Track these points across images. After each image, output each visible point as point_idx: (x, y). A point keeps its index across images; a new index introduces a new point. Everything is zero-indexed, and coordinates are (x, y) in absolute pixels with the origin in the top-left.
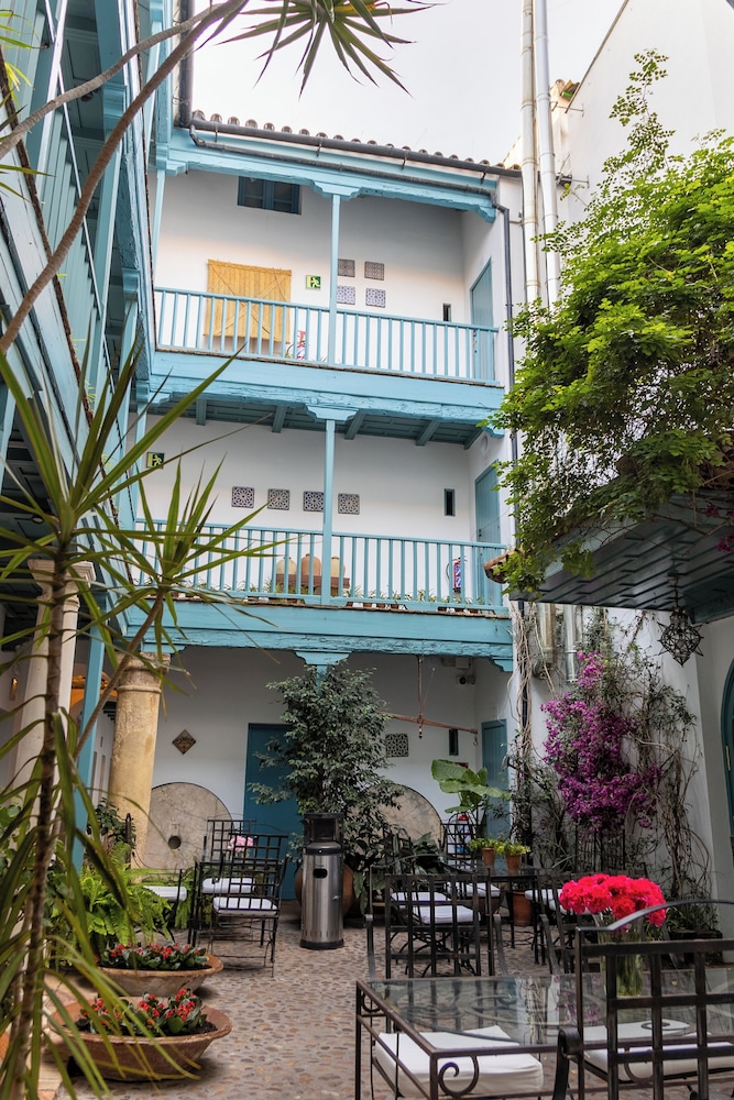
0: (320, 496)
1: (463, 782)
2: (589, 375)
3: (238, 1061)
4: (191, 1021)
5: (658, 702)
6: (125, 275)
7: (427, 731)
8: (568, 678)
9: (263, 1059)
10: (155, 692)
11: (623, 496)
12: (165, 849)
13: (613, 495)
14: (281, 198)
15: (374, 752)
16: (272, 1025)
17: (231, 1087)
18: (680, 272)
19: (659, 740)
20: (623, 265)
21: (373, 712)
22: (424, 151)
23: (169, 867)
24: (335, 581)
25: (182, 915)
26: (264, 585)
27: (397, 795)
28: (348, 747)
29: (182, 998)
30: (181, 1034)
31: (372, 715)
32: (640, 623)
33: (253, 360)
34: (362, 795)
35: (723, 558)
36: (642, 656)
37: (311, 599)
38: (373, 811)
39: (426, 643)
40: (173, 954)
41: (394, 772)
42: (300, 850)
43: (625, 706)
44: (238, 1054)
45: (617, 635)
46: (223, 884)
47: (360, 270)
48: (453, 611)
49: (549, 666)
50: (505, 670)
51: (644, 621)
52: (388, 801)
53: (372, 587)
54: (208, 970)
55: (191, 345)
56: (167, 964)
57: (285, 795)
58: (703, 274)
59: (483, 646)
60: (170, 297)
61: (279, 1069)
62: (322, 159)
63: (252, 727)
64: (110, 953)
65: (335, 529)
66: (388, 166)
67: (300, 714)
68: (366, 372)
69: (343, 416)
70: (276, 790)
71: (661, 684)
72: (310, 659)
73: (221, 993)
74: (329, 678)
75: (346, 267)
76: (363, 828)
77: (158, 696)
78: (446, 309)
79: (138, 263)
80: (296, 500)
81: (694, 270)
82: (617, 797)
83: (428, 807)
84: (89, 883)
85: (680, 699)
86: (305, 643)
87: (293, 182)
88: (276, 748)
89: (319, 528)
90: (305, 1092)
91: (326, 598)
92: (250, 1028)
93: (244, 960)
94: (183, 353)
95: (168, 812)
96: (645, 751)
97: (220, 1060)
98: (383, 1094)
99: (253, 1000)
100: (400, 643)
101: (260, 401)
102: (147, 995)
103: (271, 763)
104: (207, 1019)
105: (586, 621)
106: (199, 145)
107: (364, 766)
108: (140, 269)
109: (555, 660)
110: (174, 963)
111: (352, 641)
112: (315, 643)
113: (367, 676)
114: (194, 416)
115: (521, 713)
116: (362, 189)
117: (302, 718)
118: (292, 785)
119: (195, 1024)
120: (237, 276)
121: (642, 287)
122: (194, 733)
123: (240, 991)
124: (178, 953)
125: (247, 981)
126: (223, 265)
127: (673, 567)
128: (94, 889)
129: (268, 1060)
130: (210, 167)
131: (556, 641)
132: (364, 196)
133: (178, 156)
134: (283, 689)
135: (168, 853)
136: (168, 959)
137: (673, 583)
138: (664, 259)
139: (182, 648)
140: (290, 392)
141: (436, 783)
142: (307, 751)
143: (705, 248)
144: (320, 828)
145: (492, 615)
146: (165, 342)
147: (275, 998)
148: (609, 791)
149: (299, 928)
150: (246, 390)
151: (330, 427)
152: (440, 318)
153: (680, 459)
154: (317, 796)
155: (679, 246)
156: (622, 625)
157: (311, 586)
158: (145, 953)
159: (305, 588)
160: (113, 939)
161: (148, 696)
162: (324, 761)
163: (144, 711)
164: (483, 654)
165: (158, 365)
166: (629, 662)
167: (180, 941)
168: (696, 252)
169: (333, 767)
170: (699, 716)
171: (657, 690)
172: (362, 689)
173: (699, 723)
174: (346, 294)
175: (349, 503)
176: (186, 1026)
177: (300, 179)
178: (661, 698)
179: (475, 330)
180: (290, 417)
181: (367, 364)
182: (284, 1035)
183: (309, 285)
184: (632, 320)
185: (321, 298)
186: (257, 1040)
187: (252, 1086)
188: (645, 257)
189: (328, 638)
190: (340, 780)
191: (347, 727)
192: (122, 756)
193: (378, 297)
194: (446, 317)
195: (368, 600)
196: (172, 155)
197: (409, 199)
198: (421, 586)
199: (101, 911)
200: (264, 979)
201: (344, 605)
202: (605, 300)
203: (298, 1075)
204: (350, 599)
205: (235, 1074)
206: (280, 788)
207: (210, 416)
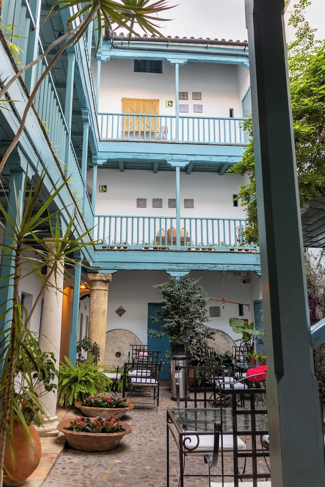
0: (175, 200)
1: (243, 328)
3: (136, 445)
4: (114, 427)
6: (82, 111)
7: (227, 305)
9: (146, 444)
10: (106, 290)
12: (114, 357)
14: (154, 67)
15: (202, 315)
16: (153, 431)
17: (131, 455)
18: (312, 98)
21: (201, 297)
22: (216, 39)
23: (116, 365)
24: (182, 239)
25: (121, 385)
26: (151, 242)
27: (213, 334)
28: (190, 313)
29: (112, 418)
30: (110, 432)
31: (200, 299)
32: (322, 254)
33: (142, 142)
34: (197, 334)
36: (322, 270)
37: (172, 247)
38: (202, 341)
39: (225, 265)
40: (112, 401)
41: (212, 324)
42: (169, 358)
43: (316, 293)
44: (136, 442)
45: (312, 259)
46: (134, 373)
47: (190, 96)
48: (237, 250)
52: (208, 336)
53: (199, 241)
54: (127, 408)
55: (115, 137)
56: (110, 405)
57: (163, 334)
59: (251, 266)
60: (105, 117)
61: (152, 448)
62: (170, 48)
63: (150, 304)
64: (87, 400)
65: (181, 216)
66: (200, 48)
67: (168, 299)
68: (193, 144)
69: (183, 164)
70: (159, 332)
72: (172, 274)
73: (134, 418)
74: (181, 282)
75: (183, 95)
76: (198, 348)
77: (107, 292)
78: (231, 111)
79: (88, 105)
80: (165, 203)
81: (319, 97)
83: (230, 339)
84: (77, 371)
86: (170, 267)
87: (157, 60)
88: (159, 314)
89: (175, 216)
90: (162, 458)
91: (179, 247)
92: (143, 432)
93: (146, 405)
94: (112, 141)
95: (115, 342)
96: (324, 313)
97: (129, 444)
98: (195, 460)
99: (147, 421)
100: (213, 266)
101: (146, 160)
102: (98, 417)
103: (157, 320)
104: (122, 427)
106: (114, 47)
107: (198, 321)
108: (89, 108)
110: (113, 405)
111: (191, 265)
112: (174, 267)
113: (198, 281)
114: (119, 168)
116: (189, 60)
117: (169, 300)
118: (165, 330)
119: (116, 428)
120: (135, 104)
121: (294, 107)
122: (124, 308)
123: (142, 417)
124: (114, 400)
125: (146, 413)
126: (129, 99)
128: (80, 374)
129: (149, 445)
130: (120, 57)
132: (190, 63)
133: (106, 53)
134: (160, 288)
135: (115, 360)
136: (110, 403)
139: (116, 271)
140: (159, 155)
141: (231, 328)
142: (172, 315)
144: (177, 348)
145: (255, 252)
146: (104, 137)
147: (156, 421)
149: (170, 392)
150: (140, 155)
151: (178, 170)
152: (228, 116)
154: (177, 334)
155: (314, 86)
156: (314, 255)
157: (172, 242)
158: (101, 401)
159: (169, 242)
160: (88, 394)
161: (103, 292)
162: (180, 319)
163: (101, 299)
164: (251, 270)
165: (100, 147)
166: (317, 272)
167: (119, 396)
168: (320, 88)
169: (183, 322)
172: (196, 287)
174: (184, 108)
175: (189, 203)
176: (112, 429)
177: (160, 58)
180: (161, 166)
181: (193, 140)
182: (157, 435)
183: (167, 105)
185: (172, 111)
186: (145, 437)
187: (140, 455)
188: (299, 91)
189: (180, 265)
190: (187, 327)
191: (189, 304)
192: (93, 318)
193: (199, 108)
194: (231, 115)
195: (197, 247)
196: (104, 53)
197: (210, 62)
198: (222, 240)
199: (83, 383)
200: (153, 413)
201: (187, 250)
203: (160, 451)
204: (190, 247)
205: (133, 450)
206: (161, 331)
207: (125, 168)
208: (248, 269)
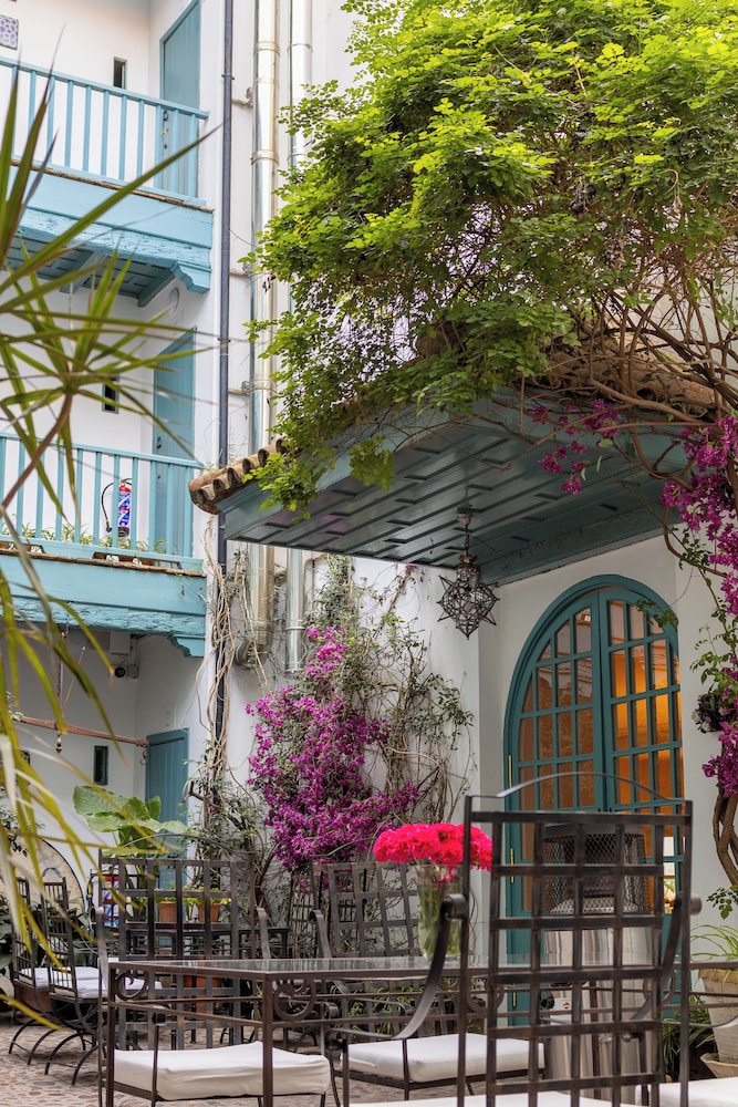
1: (122, 818)
2: (416, 204)
5: (420, 699)
8: (287, 666)
11: (446, 378)
13: (432, 375)
18: (538, 74)
19: (417, 749)
20: (459, 51)
32: (402, 586)
35: (535, 488)
36: (402, 633)
39: (74, 607)
43: (374, 706)
45: (366, 603)
48: (115, 559)
49: (260, 648)
50: (193, 653)
51: (409, 584)
52: (11, 842)
58: (567, 84)
59: (160, 616)
71: (426, 673)
78: (119, 69)
81: (556, 75)
82: (355, 829)
85: (450, 693)
96: (397, 763)
105: (319, 585)
109: (269, 640)
115: (213, 718)
121: (489, 89)
127: (467, 499)
131: (272, 613)
137: (463, 522)
138: (514, 52)
143: (571, 45)
145: (176, 569)
148: (345, 821)
152: (109, 82)
153: (525, 331)
155: (534, 36)
156: (375, 588)
164: (161, 629)
166: (382, 640)
168: (559, 49)
170: (477, 715)
171: (419, 681)
173: (476, 722)
178: (424, 692)
179: (166, 109)
184: (477, 134)
188: (490, 45)
193: (7, 30)
194: (118, 81)
198: (68, 520)
202: (445, 100)
208: (151, 624)
